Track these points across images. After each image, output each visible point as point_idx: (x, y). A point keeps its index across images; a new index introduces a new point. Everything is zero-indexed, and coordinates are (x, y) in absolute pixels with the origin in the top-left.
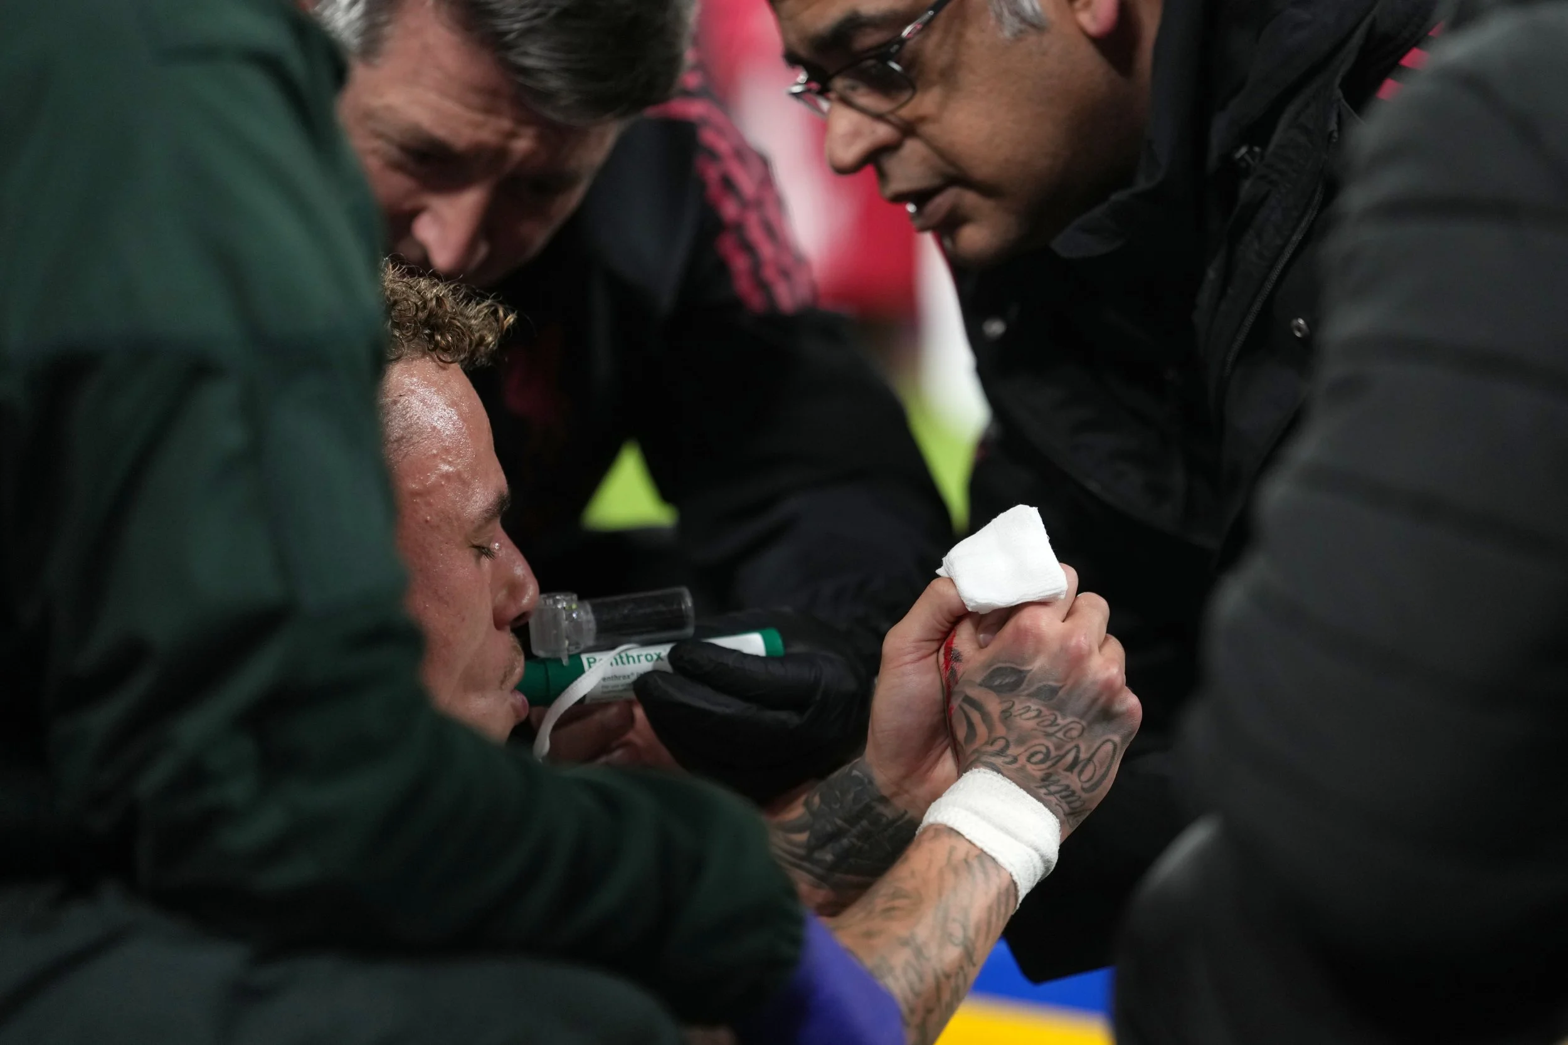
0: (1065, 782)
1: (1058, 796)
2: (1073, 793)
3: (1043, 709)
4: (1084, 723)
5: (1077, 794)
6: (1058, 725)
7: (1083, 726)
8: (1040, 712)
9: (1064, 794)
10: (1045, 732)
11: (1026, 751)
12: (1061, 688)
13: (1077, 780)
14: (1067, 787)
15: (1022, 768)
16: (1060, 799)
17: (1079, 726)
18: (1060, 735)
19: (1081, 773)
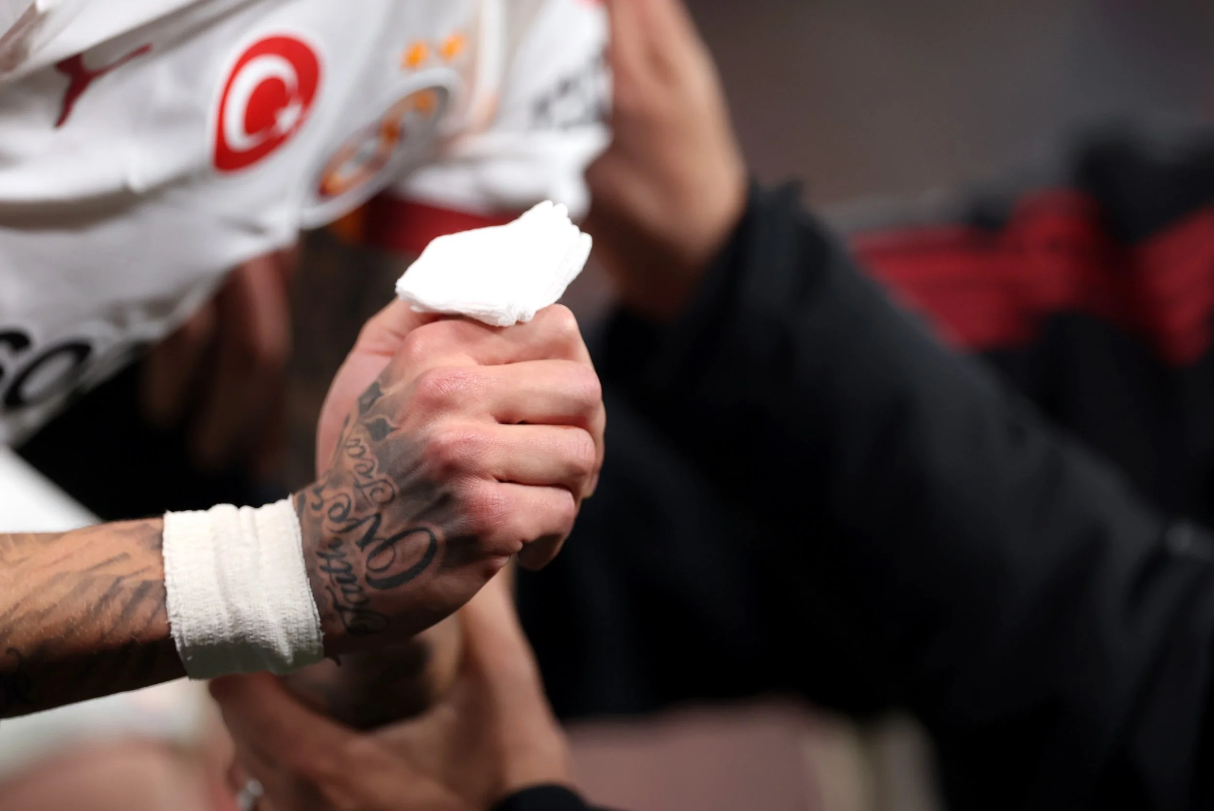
0: (350, 559)
1: (334, 575)
2: (353, 580)
3: (368, 450)
4: (396, 489)
5: (357, 583)
6: (370, 477)
7: (393, 490)
8: (364, 451)
9: (342, 575)
10: (357, 480)
11: (334, 497)
12: (393, 430)
13: (364, 564)
14: (349, 568)
15: (318, 521)
16: (336, 583)
17: (389, 490)
18: (367, 491)
19: (374, 554)
